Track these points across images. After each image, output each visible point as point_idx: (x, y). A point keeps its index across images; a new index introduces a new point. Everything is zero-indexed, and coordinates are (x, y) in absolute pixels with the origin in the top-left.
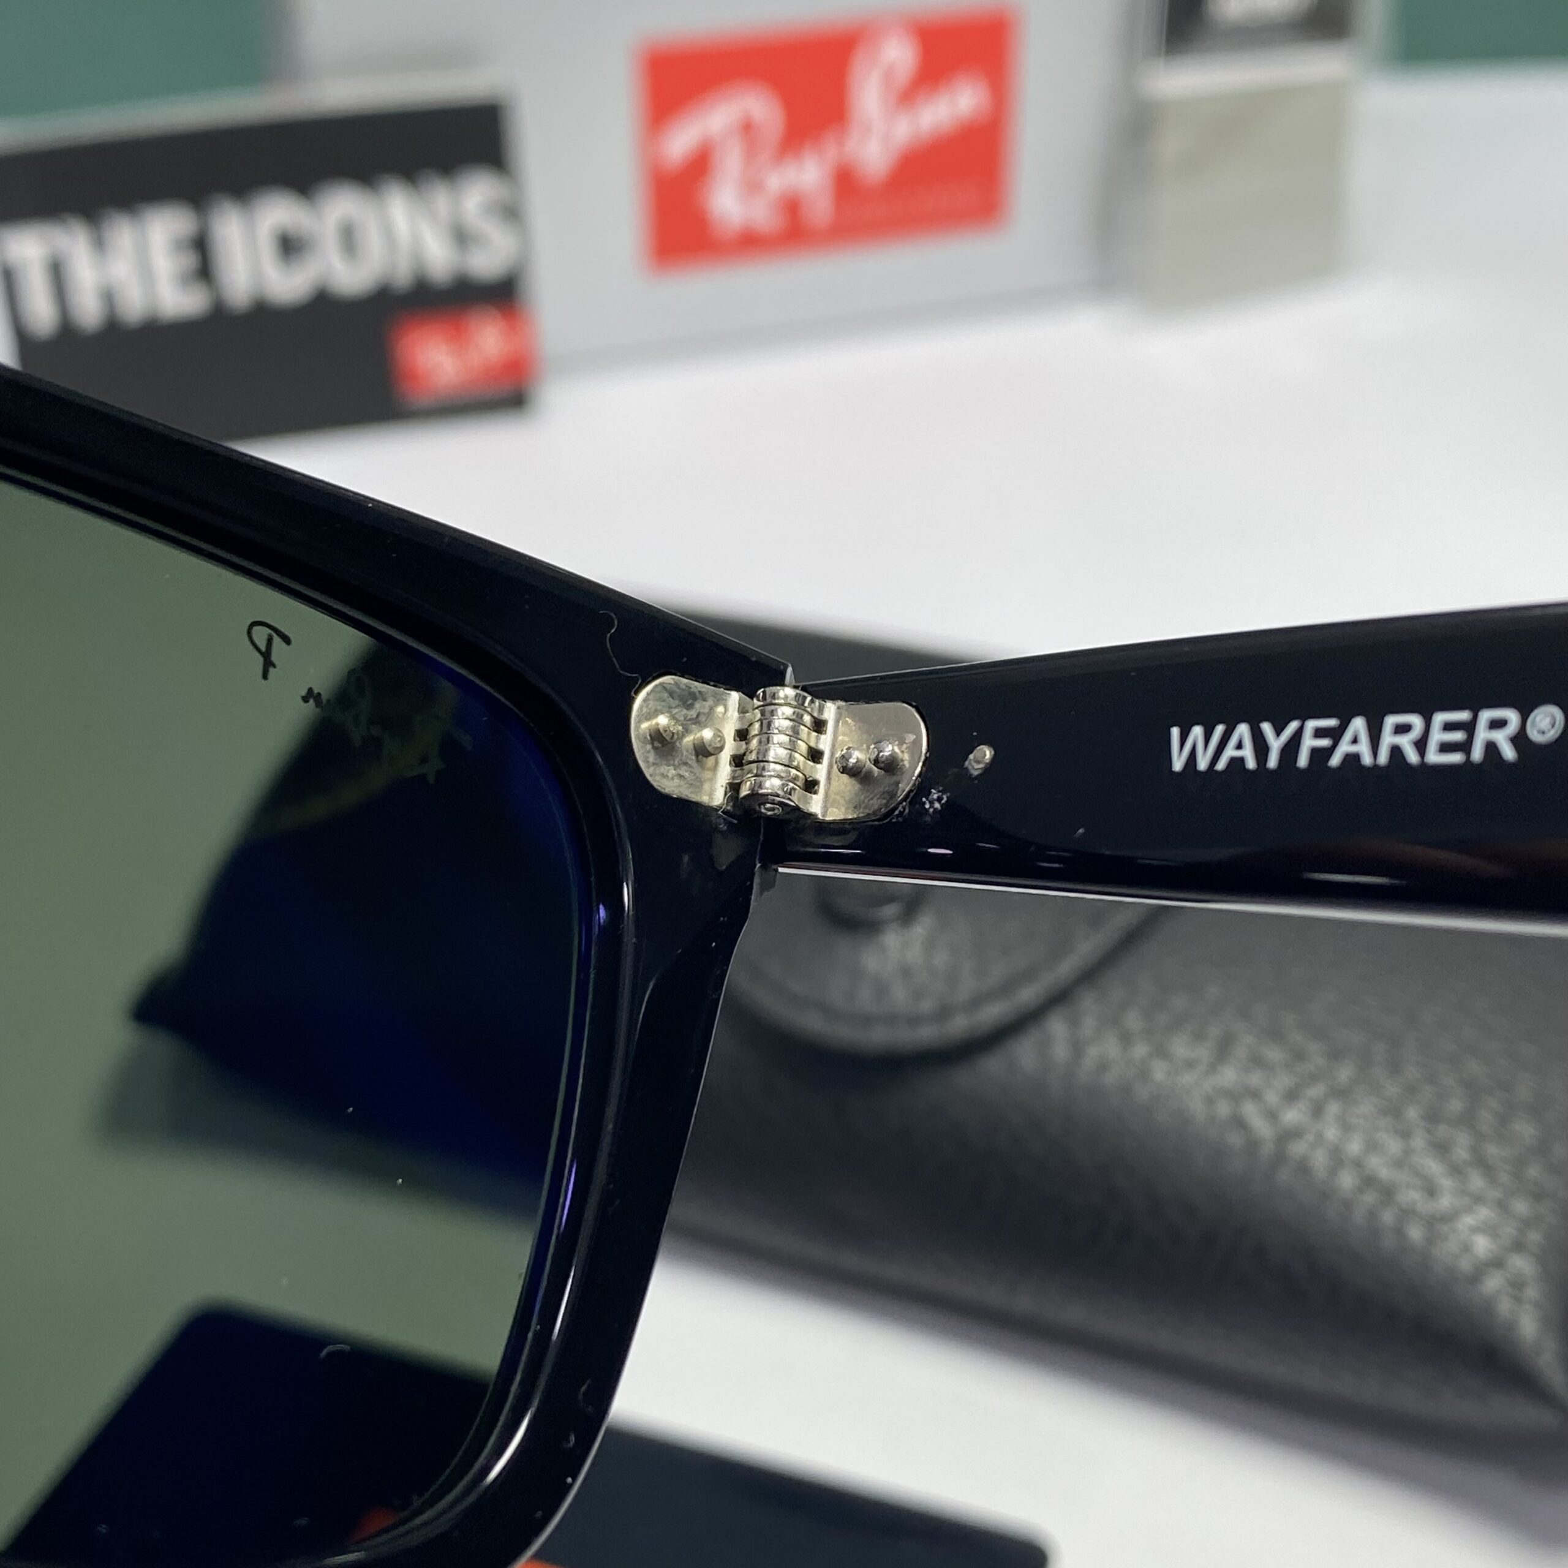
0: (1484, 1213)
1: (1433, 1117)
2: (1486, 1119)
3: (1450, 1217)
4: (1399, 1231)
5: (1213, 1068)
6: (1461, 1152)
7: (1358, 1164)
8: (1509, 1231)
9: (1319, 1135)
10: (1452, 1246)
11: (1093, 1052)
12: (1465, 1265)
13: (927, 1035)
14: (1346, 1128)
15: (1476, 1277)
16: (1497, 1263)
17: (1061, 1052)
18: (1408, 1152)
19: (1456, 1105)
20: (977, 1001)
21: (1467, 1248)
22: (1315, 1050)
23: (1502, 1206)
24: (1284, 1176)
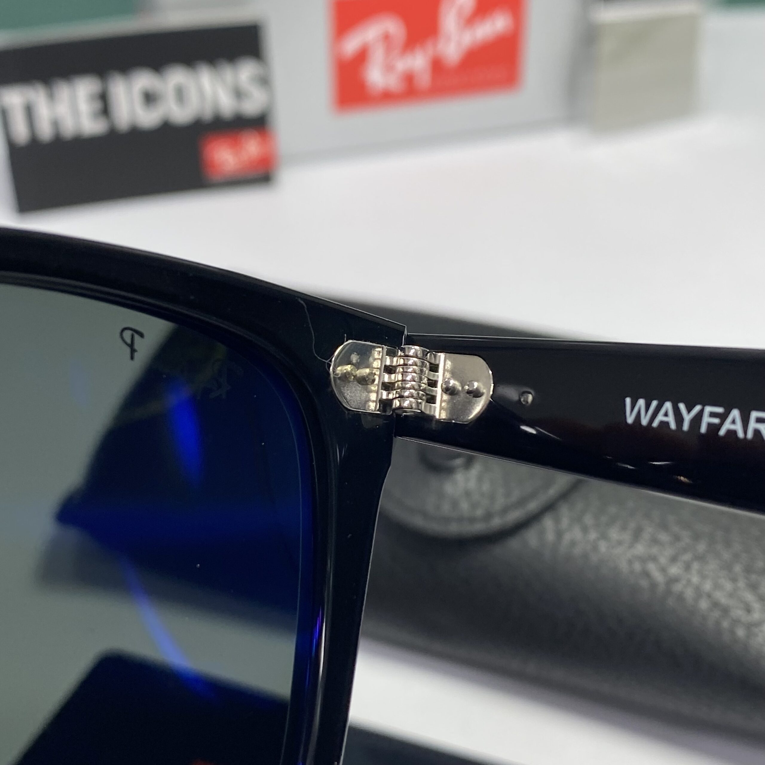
1: (748, 570)
3: (759, 624)
4: (732, 632)
5: (631, 546)
9: (689, 581)
10: (760, 639)
11: (567, 537)
13: (479, 528)
14: (703, 576)
17: (550, 536)
18: (736, 589)
19: (760, 564)
20: (505, 510)
22: (686, 535)
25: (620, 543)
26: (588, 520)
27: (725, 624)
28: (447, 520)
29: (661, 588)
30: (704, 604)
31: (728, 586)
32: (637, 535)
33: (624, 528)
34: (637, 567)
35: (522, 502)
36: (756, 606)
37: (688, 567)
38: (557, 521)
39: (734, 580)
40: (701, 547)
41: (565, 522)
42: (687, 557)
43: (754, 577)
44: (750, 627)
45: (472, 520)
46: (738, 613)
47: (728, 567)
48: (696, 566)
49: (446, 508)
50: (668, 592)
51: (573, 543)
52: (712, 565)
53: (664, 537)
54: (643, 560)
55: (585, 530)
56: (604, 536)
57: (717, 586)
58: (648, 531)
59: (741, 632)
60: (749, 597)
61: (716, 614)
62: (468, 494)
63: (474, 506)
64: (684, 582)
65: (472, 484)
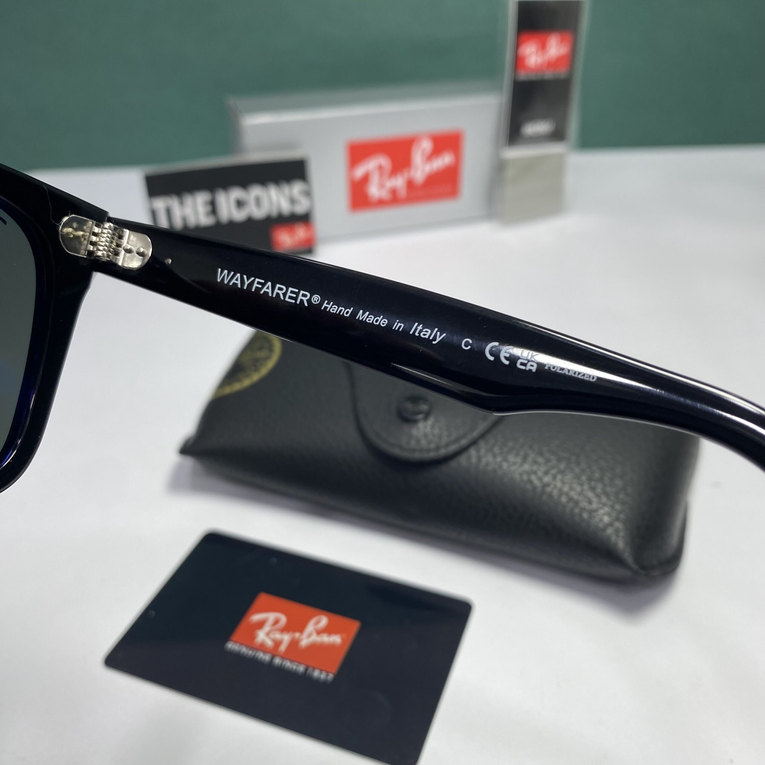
0: (607, 509)
1: (590, 479)
2: (607, 480)
3: (596, 510)
4: (580, 515)
5: (521, 465)
6: (599, 490)
7: (567, 494)
8: (614, 514)
9: (555, 486)
10: (597, 519)
11: (484, 460)
12: (601, 525)
13: (432, 455)
14: (563, 483)
15: (604, 529)
16: (611, 524)
17: (474, 460)
18: (583, 490)
19: (597, 475)
20: (447, 445)
21: (601, 520)
22: (553, 458)
23: (612, 507)
24: (545, 497)
25: (514, 463)
26: (496, 450)
27: (577, 511)
28: (414, 451)
29: (539, 490)
30: (564, 499)
31: (578, 488)
32: (525, 459)
33: (517, 455)
34: (525, 477)
35: (457, 440)
36: (595, 500)
37: (554, 478)
38: (478, 451)
39: (582, 485)
40: (562, 466)
41: (483, 451)
42: (554, 471)
43: (593, 483)
44: (591, 512)
45: (429, 450)
46: (584, 504)
47: (578, 477)
48: (559, 477)
49: (413, 443)
50: (543, 492)
51: (487, 464)
52: (569, 477)
53: (540, 460)
54: (529, 473)
55: (494, 456)
56: (505, 460)
57: (571, 489)
58: (532, 456)
59: (585, 515)
60: (590, 494)
61: (571, 505)
62: (426, 435)
63: (429, 442)
64: (552, 486)
65: (428, 430)
